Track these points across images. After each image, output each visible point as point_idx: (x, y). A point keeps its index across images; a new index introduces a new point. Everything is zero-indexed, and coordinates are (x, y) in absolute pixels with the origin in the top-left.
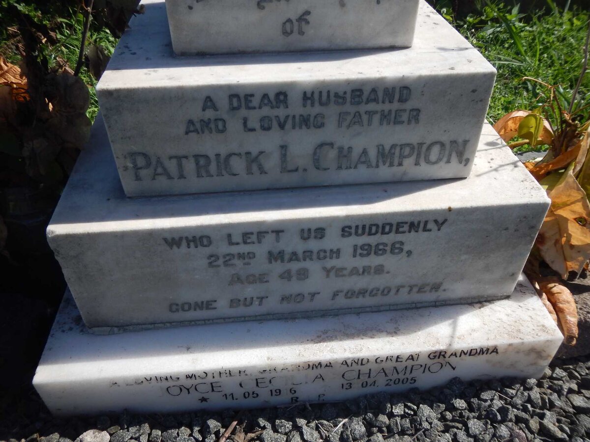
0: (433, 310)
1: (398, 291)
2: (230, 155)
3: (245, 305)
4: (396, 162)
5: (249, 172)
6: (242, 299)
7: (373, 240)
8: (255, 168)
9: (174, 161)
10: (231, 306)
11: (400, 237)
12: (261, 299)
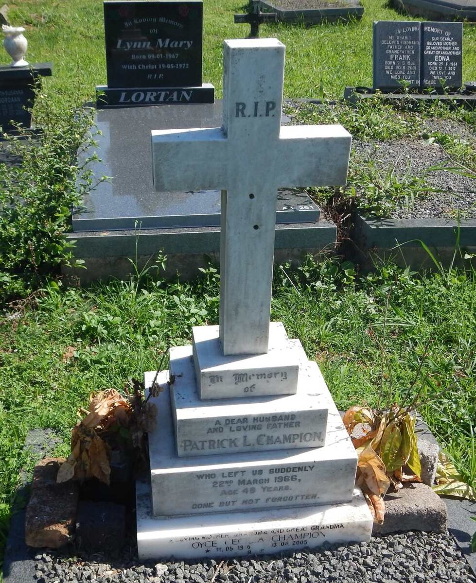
0: (314, 507)
1: (296, 498)
2: (223, 440)
3: (226, 505)
4: (292, 441)
5: (230, 446)
6: (225, 502)
7: (283, 475)
8: (233, 444)
9: (201, 443)
10: (220, 506)
11: (295, 473)
12: (233, 502)
